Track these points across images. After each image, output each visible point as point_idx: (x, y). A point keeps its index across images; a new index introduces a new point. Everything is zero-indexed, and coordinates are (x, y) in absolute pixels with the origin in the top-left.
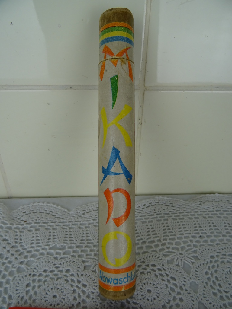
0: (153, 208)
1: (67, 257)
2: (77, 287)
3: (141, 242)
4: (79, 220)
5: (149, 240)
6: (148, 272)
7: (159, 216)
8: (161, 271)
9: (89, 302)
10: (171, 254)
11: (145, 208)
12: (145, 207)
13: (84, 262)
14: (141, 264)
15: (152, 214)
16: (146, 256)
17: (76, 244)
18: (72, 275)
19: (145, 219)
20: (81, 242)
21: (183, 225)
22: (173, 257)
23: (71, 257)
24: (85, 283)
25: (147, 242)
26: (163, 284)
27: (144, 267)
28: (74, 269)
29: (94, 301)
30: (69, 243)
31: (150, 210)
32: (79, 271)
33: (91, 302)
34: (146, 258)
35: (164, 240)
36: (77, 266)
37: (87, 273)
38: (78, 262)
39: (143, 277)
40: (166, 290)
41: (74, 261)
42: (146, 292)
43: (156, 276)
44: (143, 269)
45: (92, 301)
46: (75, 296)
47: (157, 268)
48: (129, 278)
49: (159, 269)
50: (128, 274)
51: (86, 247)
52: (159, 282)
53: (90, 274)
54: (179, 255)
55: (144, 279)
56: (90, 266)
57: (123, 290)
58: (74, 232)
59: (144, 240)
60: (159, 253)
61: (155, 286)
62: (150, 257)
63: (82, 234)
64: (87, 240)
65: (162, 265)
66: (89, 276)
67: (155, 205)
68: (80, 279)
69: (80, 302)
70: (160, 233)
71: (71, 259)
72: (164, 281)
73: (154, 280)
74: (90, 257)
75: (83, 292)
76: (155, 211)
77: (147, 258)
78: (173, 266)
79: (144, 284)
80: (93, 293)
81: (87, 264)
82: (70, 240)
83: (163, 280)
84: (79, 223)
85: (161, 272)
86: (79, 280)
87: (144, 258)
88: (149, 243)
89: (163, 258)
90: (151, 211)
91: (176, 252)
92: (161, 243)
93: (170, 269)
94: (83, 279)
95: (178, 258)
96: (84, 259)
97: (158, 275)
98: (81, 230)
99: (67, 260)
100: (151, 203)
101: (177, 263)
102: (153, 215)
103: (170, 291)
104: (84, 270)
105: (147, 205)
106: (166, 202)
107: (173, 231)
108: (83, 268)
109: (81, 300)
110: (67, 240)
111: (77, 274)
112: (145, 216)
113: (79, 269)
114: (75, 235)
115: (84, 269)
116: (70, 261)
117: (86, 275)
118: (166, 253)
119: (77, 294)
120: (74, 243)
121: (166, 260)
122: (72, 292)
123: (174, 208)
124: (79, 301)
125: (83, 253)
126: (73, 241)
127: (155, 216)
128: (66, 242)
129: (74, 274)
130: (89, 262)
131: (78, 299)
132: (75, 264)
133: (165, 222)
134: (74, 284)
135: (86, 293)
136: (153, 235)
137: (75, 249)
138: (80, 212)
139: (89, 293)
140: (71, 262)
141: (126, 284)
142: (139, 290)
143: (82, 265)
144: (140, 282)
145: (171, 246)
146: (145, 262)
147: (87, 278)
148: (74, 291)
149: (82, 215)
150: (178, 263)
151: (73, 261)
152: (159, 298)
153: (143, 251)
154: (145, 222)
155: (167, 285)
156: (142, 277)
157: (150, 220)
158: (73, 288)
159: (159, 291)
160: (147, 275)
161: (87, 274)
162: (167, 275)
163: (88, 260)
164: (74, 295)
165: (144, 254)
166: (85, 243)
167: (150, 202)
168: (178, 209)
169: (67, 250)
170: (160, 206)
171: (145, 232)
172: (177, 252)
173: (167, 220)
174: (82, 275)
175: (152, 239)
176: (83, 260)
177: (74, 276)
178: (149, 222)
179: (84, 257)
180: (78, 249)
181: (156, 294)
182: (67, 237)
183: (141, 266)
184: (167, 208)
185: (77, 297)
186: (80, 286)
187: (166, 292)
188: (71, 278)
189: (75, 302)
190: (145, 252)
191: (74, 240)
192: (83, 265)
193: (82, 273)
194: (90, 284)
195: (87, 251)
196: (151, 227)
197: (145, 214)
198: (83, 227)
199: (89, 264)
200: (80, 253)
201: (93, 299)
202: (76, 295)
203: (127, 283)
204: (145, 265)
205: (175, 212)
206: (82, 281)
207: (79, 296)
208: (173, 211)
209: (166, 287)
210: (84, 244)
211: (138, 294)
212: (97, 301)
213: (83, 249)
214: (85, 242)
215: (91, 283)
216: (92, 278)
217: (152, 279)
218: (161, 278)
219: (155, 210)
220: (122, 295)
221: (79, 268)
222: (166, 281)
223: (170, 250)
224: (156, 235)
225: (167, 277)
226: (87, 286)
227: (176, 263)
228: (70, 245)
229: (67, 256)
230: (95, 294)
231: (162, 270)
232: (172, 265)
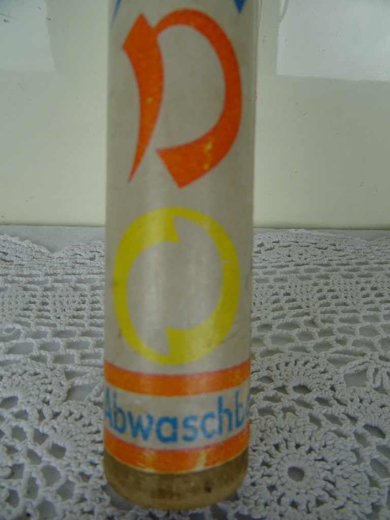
0: (286, 252)
1: (17, 362)
2: (31, 454)
3: (258, 324)
4: (77, 272)
5: (281, 321)
6: (285, 410)
7: (302, 268)
8: (331, 406)
9: (64, 511)
10: (353, 357)
11: (263, 252)
12: (262, 249)
13: (69, 375)
14: (259, 383)
15: (284, 264)
16: (276, 363)
17: (54, 325)
18: (22, 415)
19: (265, 273)
20: (72, 322)
21: (374, 289)
22: (362, 368)
23: (29, 360)
24: (61, 443)
25: (274, 327)
26: (342, 447)
27: (272, 393)
28: (31, 395)
29: (86, 509)
30: (32, 324)
31: (278, 256)
32: (48, 403)
33: (71, 512)
34: (275, 368)
35: (324, 321)
36: (43, 388)
37: (72, 410)
38: (49, 374)
39: (270, 424)
40: (356, 470)
41: (38, 371)
42: (286, 473)
43: (314, 420)
44: (267, 398)
45: (76, 509)
46: (13, 488)
47: (315, 397)
48: (225, 419)
49: (322, 401)
50: (220, 400)
51: (84, 334)
52: (329, 443)
53: (85, 414)
54: (379, 361)
55: (275, 430)
56: (88, 388)
57: (200, 467)
58: (57, 298)
59: (264, 321)
60: (315, 353)
61: (313, 455)
62: (287, 364)
63: (79, 303)
64: (92, 317)
65: (329, 387)
66: (81, 417)
67: (289, 246)
68: (45, 429)
69: (29, 511)
70: (311, 305)
71: (27, 368)
72: (346, 437)
73: (308, 434)
74: (93, 361)
75: (50, 473)
76: (289, 259)
77: (278, 369)
78: (368, 393)
79: (277, 447)
80: (85, 477)
81: (78, 381)
82: (39, 317)
83: (340, 434)
84: (74, 278)
85: (329, 410)
86: (41, 430)
87: (268, 369)
88: (279, 327)
89: (331, 368)
90: (279, 258)
91: (369, 352)
92: (319, 330)
93: (357, 400)
94: (55, 429)
95: (377, 370)
96: (70, 367)
97: (321, 417)
98: (78, 293)
99: (14, 367)
100: (278, 242)
101: (378, 384)
102: (287, 266)
103: (371, 474)
104: (67, 399)
105: (268, 246)
106: (317, 241)
107: (349, 301)
108: (63, 394)
109: (35, 503)
110: (29, 317)
111: (40, 412)
112: (266, 267)
113: (48, 397)
114: (58, 304)
115: (66, 395)
116: (25, 372)
117: (71, 414)
118: (337, 356)
119: (23, 481)
120: (47, 325)
121: (342, 375)
122: (8, 472)
123: (341, 253)
124: (25, 508)
125: (72, 351)
126: (48, 318)
127: (292, 268)
128: (23, 319)
129: (28, 410)
130: (88, 375)
131: (22, 500)
132: (37, 382)
133: (322, 281)
134: (18, 445)
135: (60, 477)
136: (290, 309)
137: (48, 339)
138: (82, 254)
139: (71, 479)
140: (25, 376)
141: (212, 441)
142: (258, 470)
143: (62, 386)
144: (262, 440)
145: (351, 339)
146: (273, 378)
147: (71, 425)
148: (16, 470)
149: (88, 262)
150: (381, 383)
151: (32, 372)
152: (335, 498)
153: (265, 348)
154: (266, 281)
155: (355, 451)
156: (265, 425)
157: (279, 276)
158: (12, 458)
159: (331, 470)
160: (284, 417)
161: (75, 411)
162: (354, 420)
163: (86, 369)
164: (10, 484)
165: (269, 357)
166: (83, 326)
167: (276, 240)
168: (353, 256)
169: (21, 341)
170: (303, 248)
171: (267, 302)
172: (372, 353)
173: (327, 277)
174: (56, 415)
175: (289, 319)
176: (68, 370)
177: (26, 419)
178: (276, 280)
179: (73, 362)
180: (57, 340)
181: (324, 483)
182: (31, 310)
183: (262, 390)
184: (322, 253)
185: (21, 492)
186: (39, 454)
187: (358, 475)
188: (14, 424)
189: (10, 512)
190: (270, 353)
191: (52, 317)
192: (66, 384)
193: (57, 410)
194: (79, 446)
195: (86, 345)
196: (282, 292)
197: (264, 264)
198: (86, 287)
199: (86, 382)
200: (61, 352)
201: (82, 499)
202: (19, 485)
203: (217, 439)
204: (273, 387)
205: (345, 262)
206: (51, 436)
207: (31, 490)
208: (340, 260)
209: (354, 460)
210: (81, 328)
211: (253, 484)
212: (96, 511)
213: (75, 339)
214: (86, 322)
215: (85, 443)
216: (90, 425)
217: (301, 429)
218: (335, 427)
219: (289, 256)
220: (195, 491)
221: (50, 392)
222: (353, 437)
223: (350, 347)
224: (301, 311)
225: (354, 425)
226: (67, 454)
227: (374, 382)
228: (34, 329)
229: (19, 357)
230: (91, 482)
231: (333, 401)
232: (365, 389)
